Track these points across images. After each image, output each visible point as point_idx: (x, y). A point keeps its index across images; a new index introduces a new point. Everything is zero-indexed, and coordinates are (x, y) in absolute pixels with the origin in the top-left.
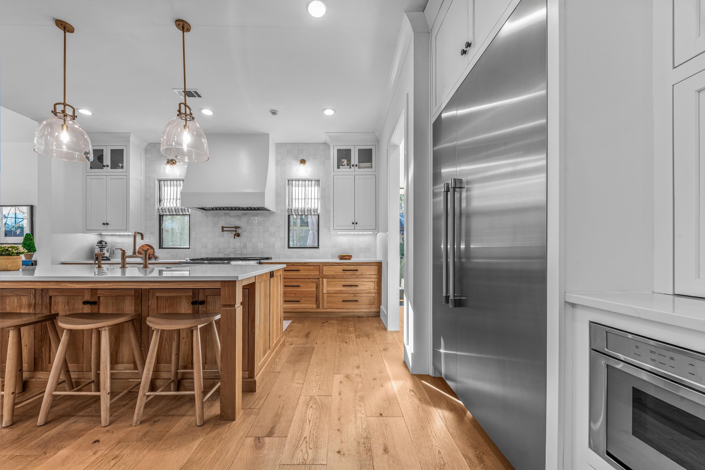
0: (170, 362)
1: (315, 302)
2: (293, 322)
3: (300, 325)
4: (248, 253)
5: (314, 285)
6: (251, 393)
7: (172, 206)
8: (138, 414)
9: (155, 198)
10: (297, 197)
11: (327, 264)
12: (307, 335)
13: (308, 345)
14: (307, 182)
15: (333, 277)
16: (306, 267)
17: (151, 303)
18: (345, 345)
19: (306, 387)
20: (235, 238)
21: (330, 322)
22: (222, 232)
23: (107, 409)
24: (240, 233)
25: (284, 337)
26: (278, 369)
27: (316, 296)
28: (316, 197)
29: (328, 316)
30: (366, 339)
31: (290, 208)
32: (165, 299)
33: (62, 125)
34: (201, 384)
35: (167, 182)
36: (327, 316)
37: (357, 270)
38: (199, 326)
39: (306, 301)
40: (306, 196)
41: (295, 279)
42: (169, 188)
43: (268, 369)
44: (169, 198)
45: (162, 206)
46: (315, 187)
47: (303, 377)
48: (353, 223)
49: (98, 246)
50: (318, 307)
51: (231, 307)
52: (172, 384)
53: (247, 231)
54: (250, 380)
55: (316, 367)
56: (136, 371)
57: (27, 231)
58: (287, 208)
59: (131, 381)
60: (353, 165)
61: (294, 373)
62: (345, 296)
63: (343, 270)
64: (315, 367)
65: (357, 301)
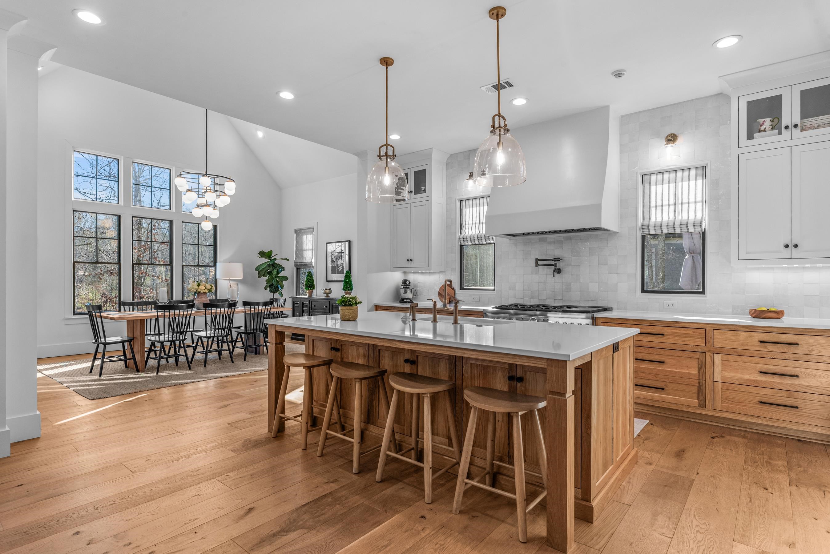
0: (485, 448)
1: (696, 395)
2: (652, 424)
3: (665, 431)
4: (574, 299)
5: (694, 363)
6: (586, 523)
7: (474, 233)
8: (458, 502)
9: (456, 225)
10: (659, 203)
11: (723, 328)
12: (680, 454)
13: (681, 473)
14: (679, 174)
15: (737, 353)
16: (676, 330)
17: (465, 371)
18: (762, 493)
19: (678, 545)
20: (554, 276)
21: (728, 438)
22: (536, 266)
23: (429, 484)
24: (561, 268)
25: (635, 449)
26: (627, 499)
27: (698, 385)
28: (699, 198)
29: (724, 426)
30: (816, 493)
31: (646, 223)
32: (479, 367)
33: (385, 168)
34: (523, 489)
35: (469, 202)
36: (722, 425)
37: (797, 344)
38: (520, 413)
39: (676, 390)
40: (678, 199)
41: (655, 349)
42: (471, 209)
43: (610, 494)
44: (471, 222)
45: (463, 233)
46: (696, 180)
47: (671, 527)
48: (787, 246)
49: (403, 286)
50: (702, 405)
51: (560, 396)
52: (487, 476)
53: (572, 264)
54: (584, 503)
55: (697, 517)
56: (451, 449)
57: (347, 267)
58: (640, 224)
59: (447, 459)
60: (787, 127)
61: (655, 515)
62: (764, 393)
63: (761, 342)
64: (695, 516)
65: (797, 407)
